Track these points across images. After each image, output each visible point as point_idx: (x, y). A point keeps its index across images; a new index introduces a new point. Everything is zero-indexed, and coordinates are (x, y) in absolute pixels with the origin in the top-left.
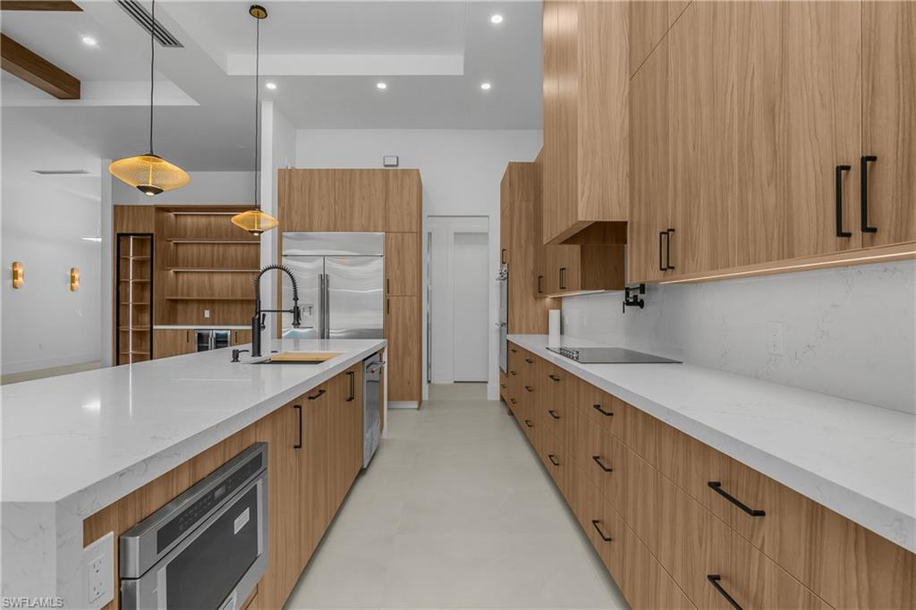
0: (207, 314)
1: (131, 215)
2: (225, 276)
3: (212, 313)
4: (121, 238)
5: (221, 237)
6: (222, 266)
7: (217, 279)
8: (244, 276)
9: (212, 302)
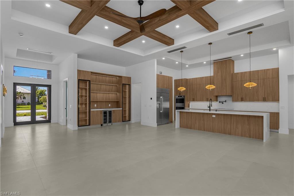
0: (95, 105)
1: (83, 73)
2: (100, 94)
3: (97, 105)
4: (80, 80)
5: (100, 82)
6: (100, 91)
7: (98, 95)
8: (106, 94)
9: (97, 102)
